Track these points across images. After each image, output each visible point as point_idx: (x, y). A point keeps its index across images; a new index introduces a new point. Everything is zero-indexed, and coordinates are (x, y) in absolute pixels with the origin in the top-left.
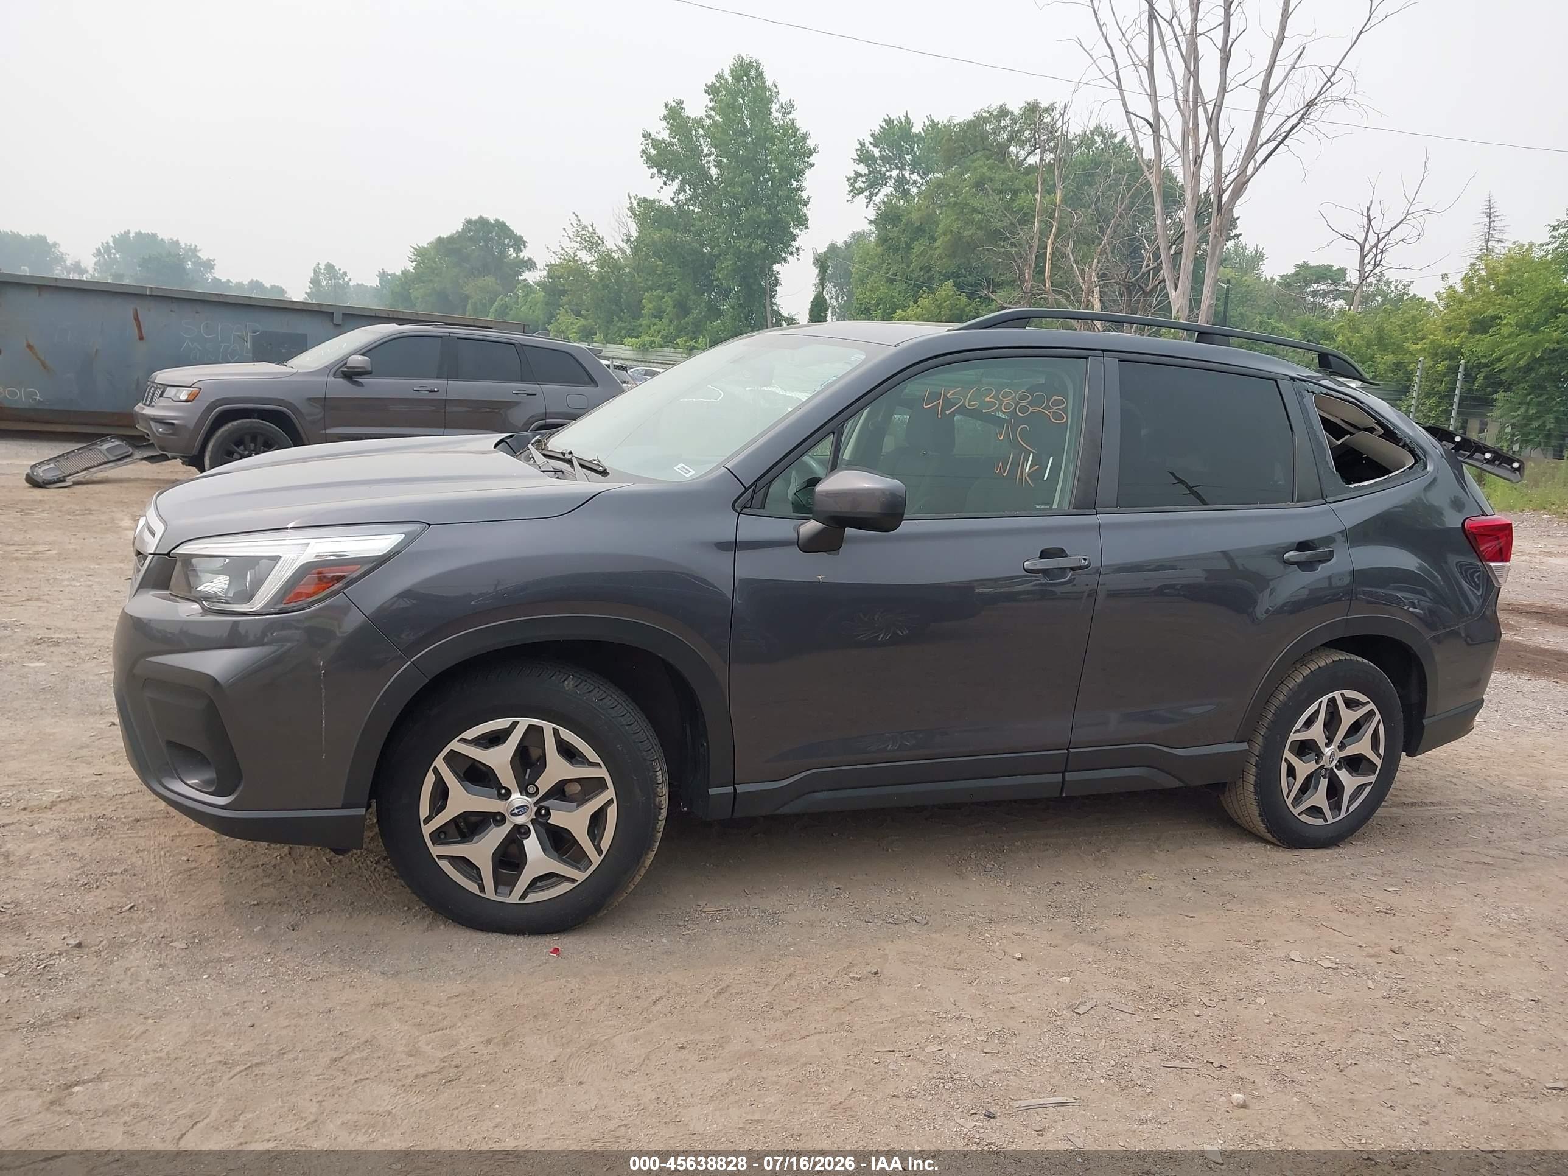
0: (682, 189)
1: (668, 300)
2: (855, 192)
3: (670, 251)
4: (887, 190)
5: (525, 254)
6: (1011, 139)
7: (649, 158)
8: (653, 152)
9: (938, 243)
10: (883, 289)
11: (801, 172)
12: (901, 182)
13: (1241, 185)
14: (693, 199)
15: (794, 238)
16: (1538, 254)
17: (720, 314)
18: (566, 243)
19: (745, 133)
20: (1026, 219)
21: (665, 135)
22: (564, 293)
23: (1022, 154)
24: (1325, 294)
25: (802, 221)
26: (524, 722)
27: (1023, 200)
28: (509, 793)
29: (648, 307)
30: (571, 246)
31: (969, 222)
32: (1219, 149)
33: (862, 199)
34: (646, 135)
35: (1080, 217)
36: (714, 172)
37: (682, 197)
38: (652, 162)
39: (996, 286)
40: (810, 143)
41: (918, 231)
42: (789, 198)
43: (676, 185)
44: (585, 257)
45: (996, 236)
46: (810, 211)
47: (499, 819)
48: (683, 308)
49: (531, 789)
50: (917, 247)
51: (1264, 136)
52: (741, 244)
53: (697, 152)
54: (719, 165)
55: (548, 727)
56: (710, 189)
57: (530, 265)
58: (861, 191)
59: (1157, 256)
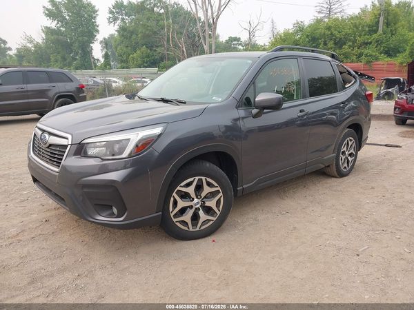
0: (58, 23)
1: (59, 57)
2: (110, 22)
3: (57, 42)
4: (119, 21)
5: (7, 46)
6: (154, 6)
7: (46, 14)
8: (47, 12)
9: (139, 35)
10: (125, 49)
11: (95, 17)
12: (123, 19)
13: (218, 16)
14: (62, 26)
15: (95, 36)
16: (290, 31)
17: (76, 59)
18: (23, 41)
19: (75, 5)
20: (163, 28)
21: (50, 7)
22: (24, 57)
23: (158, 10)
24: (236, 44)
25: (98, 31)
26: (197, 178)
27: (161, 23)
28: (193, 199)
29: (53, 59)
30: (24, 42)
31: (148, 30)
32: (212, 7)
33: (112, 24)
34: (44, 7)
35: (177, 27)
36: (67, 17)
37: (58, 25)
38: (47, 15)
39: (157, 47)
40: (96, 8)
41: (132, 33)
42: (93, 25)
43: (56, 22)
44: (29, 45)
45: (155, 33)
46: (99, 28)
47: (191, 207)
48: (64, 59)
49: (199, 197)
50: (134, 37)
51: (222, 3)
52: (80, 39)
53: (61, 12)
54: (69, 15)
55: (203, 178)
56: (67, 23)
57: (10, 49)
58: (111, 22)
59: (199, 37)
